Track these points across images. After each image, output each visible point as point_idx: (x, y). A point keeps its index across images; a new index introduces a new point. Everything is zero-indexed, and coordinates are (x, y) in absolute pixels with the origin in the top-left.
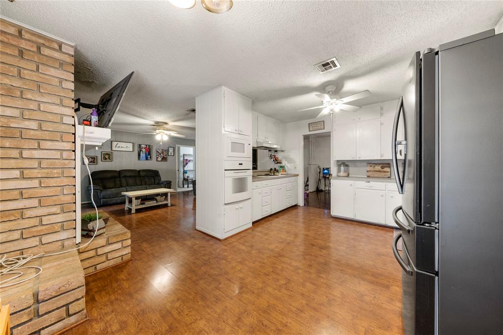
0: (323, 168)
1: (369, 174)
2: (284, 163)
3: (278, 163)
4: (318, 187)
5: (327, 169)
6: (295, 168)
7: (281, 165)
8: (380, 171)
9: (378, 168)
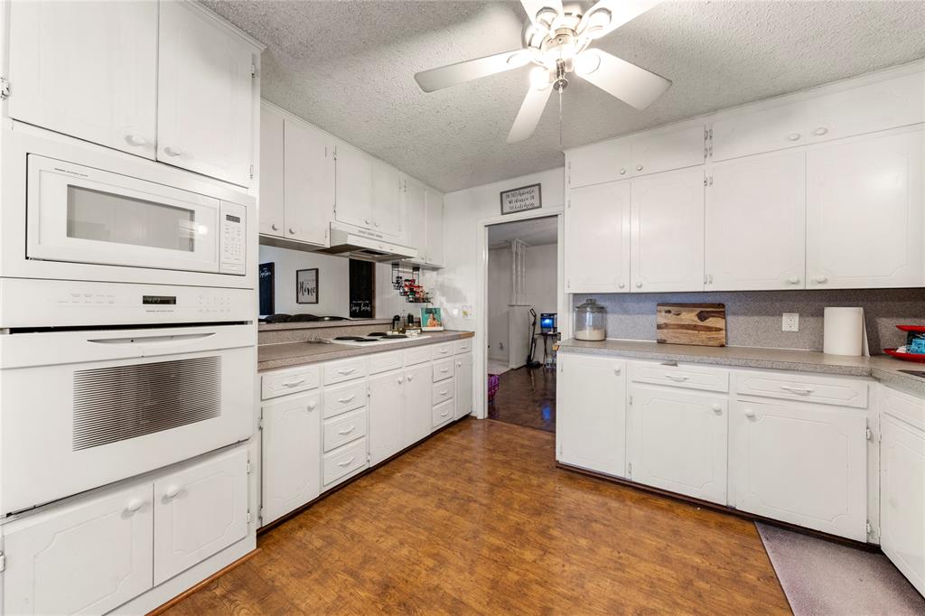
0: (542, 315)
1: (663, 334)
2: (438, 301)
3: (416, 300)
4: (529, 357)
5: (551, 316)
6: (465, 313)
7: (430, 306)
8: (695, 327)
9: (689, 317)
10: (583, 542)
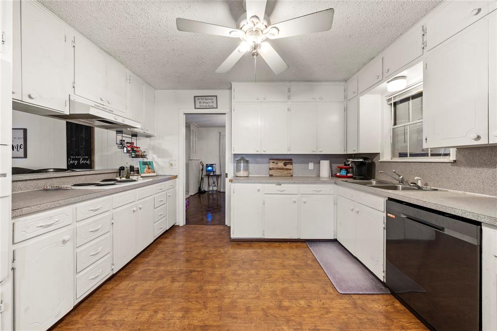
0: (207, 165)
1: (272, 172)
4: (200, 188)
5: (211, 165)
6: (171, 165)
8: (283, 169)
9: (281, 165)
10: (253, 271)
